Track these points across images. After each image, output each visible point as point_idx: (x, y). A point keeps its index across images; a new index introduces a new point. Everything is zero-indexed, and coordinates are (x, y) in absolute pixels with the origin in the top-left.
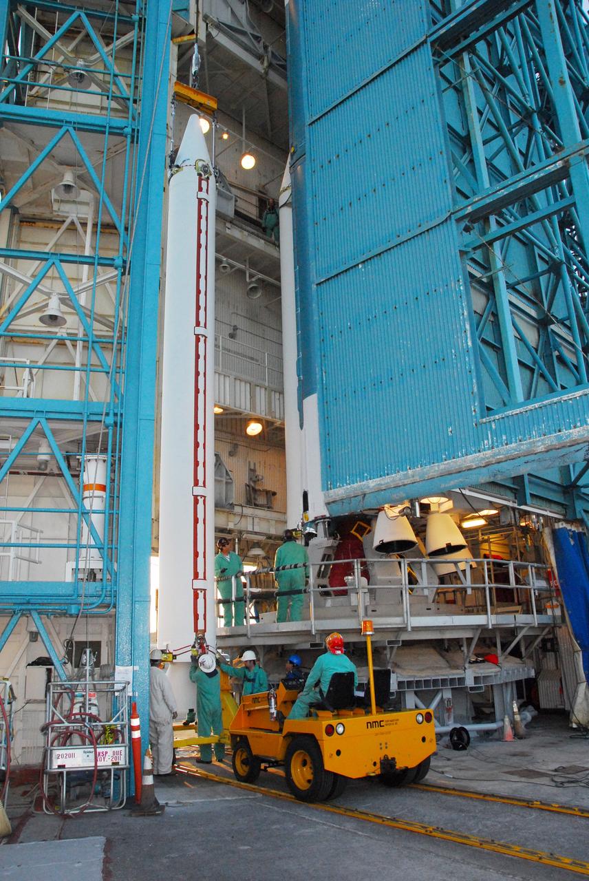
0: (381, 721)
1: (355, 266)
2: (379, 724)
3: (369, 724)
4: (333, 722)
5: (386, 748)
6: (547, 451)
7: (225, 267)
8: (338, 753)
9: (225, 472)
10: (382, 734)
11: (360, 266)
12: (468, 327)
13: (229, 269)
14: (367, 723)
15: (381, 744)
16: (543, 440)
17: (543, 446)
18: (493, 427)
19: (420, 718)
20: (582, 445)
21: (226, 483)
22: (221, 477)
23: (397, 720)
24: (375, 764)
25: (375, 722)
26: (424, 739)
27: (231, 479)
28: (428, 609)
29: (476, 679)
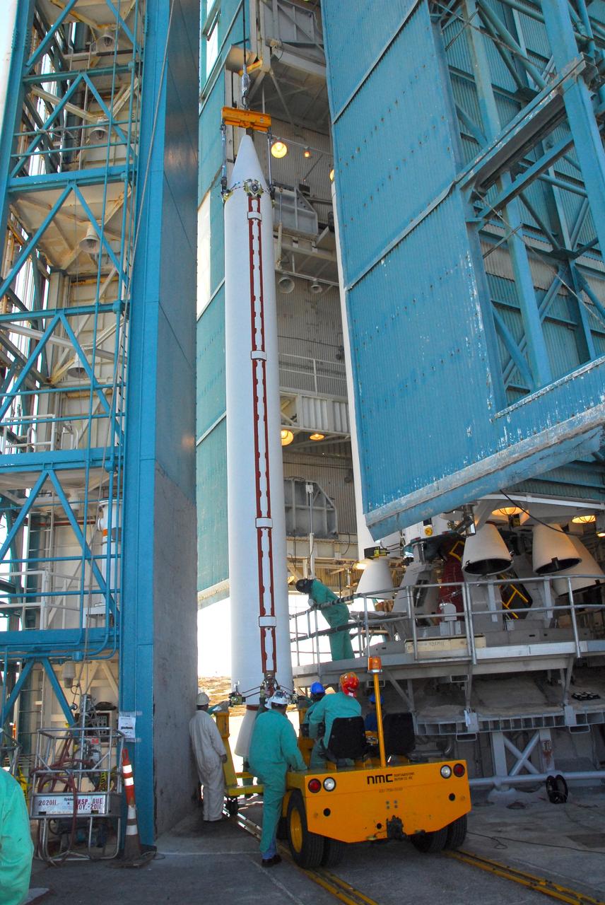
0: (387, 776)
1: (378, 263)
2: (386, 778)
3: (371, 779)
4: (320, 777)
5: (396, 807)
6: (561, 442)
7: (316, 288)
8: (327, 812)
9: (325, 500)
10: (391, 790)
11: (383, 262)
12: (478, 308)
13: (320, 290)
14: (368, 778)
15: (388, 803)
16: (555, 429)
17: (556, 437)
18: (508, 420)
19: (447, 771)
20: (597, 429)
21: (328, 512)
22: (322, 506)
23: (412, 774)
24: (379, 826)
25: (380, 776)
26: (452, 797)
27: (332, 507)
28: (531, 636)
29: (580, 718)
